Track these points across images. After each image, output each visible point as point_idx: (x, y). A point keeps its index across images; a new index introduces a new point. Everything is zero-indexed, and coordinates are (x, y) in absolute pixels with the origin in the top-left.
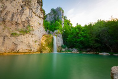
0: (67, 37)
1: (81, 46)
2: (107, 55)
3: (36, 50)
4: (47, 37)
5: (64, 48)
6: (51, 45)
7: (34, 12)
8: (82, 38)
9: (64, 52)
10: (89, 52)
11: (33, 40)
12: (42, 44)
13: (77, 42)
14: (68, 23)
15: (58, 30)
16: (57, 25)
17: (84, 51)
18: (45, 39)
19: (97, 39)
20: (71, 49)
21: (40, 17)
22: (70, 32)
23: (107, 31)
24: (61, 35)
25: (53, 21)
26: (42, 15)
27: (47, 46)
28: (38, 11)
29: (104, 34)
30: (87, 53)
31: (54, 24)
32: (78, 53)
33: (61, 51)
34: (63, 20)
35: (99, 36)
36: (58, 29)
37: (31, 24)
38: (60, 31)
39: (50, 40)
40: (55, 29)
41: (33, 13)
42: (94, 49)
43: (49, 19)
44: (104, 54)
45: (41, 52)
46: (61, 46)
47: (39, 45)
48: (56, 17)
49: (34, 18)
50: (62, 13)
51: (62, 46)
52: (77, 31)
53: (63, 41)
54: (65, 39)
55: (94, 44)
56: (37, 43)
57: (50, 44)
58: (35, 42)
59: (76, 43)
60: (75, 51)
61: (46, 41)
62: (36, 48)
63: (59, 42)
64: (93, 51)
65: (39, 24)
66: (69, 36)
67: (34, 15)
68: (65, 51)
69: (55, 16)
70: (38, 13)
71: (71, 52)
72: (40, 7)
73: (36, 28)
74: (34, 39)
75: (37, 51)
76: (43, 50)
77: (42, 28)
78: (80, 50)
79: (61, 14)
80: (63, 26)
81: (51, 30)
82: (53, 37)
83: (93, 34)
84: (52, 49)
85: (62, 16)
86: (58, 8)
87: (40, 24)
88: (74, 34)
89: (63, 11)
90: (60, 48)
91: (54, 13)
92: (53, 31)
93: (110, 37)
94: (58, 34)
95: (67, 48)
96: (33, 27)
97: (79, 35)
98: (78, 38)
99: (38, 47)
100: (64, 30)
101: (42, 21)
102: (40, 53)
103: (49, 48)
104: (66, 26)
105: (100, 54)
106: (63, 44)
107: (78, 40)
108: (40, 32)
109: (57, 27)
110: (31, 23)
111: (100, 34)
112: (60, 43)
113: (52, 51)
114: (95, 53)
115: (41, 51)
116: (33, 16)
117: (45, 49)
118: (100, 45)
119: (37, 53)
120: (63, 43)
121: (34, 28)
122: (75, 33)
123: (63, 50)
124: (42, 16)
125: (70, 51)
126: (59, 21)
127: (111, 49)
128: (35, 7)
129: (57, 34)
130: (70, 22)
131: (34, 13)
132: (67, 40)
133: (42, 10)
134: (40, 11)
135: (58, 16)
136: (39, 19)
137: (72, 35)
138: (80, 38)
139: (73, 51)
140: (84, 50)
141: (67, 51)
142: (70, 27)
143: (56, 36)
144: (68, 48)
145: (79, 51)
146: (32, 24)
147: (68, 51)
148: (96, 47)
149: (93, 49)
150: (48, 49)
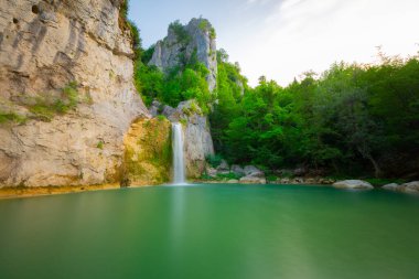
0: (227, 127)
1: (275, 158)
2: (361, 187)
3: (102, 178)
4: (148, 125)
5: (215, 164)
6: (164, 156)
7: (90, 34)
8: (278, 130)
9: (215, 179)
10: (301, 180)
11: (87, 141)
12: (127, 153)
13: (261, 144)
14: (232, 74)
15: (190, 101)
16: (190, 83)
17: (283, 176)
18: (141, 133)
19: (328, 130)
20: (238, 168)
21: (116, 52)
22: (236, 106)
23: (365, 103)
24: (204, 120)
25: (178, 69)
26: (128, 44)
27: (147, 159)
28: (109, 28)
29: (353, 111)
30: (294, 182)
31: (177, 80)
32: (263, 181)
33: (203, 177)
34: (212, 64)
35: (335, 119)
36: (194, 96)
37: (80, 78)
38: (200, 105)
39: (161, 140)
40: (183, 99)
41: (86, 37)
42: (320, 166)
43: (163, 61)
44: (352, 184)
45: (124, 182)
46: (202, 158)
47: (117, 156)
48: (189, 53)
49: (92, 55)
50: (208, 39)
51: (208, 160)
52: (261, 102)
53: (214, 140)
54: (219, 131)
55: (318, 148)
56: (108, 151)
57: (161, 152)
58: (99, 146)
59: (255, 147)
60: (252, 176)
61: (143, 142)
62: (102, 168)
63: (195, 143)
64: (314, 176)
65: (114, 80)
66: (234, 124)
67: (90, 45)
68: (219, 175)
69: (182, 50)
70: (108, 38)
71: (238, 179)
72: (116, 12)
73: (102, 95)
74: (91, 134)
75: (108, 181)
76: (131, 177)
77: (130, 93)
78: (271, 170)
79: (204, 43)
80: (211, 86)
81: (167, 101)
82: (170, 128)
83: (314, 113)
84: (168, 170)
85: (208, 51)
86: (193, 20)
87: (120, 80)
88: (250, 115)
89: (213, 31)
90: (200, 165)
91: (180, 40)
92: (174, 105)
93: (372, 123)
94: (193, 116)
95: (224, 164)
96: (87, 89)
97: (268, 117)
98: (265, 127)
99: (111, 164)
100: (217, 101)
101: (127, 68)
102: (118, 186)
103: (157, 167)
104: (225, 85)
105: (339, 184)
106: (212, 152)
107: (263, 136)
108: (119, 110)
109: (190, 91)
110: (79, 75)
111: (337, 114)
112: (201, 146)
113: (166, 176)
114: (322, 183)
115: (122, 177)
116: (86, 49)
117: (142, 172)
118: (337, 152)
119: (108, 187)
120: (211, 147)
121: (93, 93)
122: (251, 111)
123: (211, 171)
124: (126, 47)
125: (234, 177)
126: (196, 68)
127: (376, 167)
128: (96, 14)
129: (188, 115)
130: (238, 70)
131: (92, 36)
132: (225, 135)
133: (124, 24)
134: (117, 30)
135: (196, 49)
136: (115, 60)
137: (244, 120)
138: (270, 129)
139: (244, 175)
140: (284, 171)
141: (224, 176)
142: (240, 89)
143: (184, 122)
144: (230, 164)
145: (266, 175)
146: (84, 76)
147: (229, 177)
148: (325, 161)
149: (313, 167)
150: (152, 170)
